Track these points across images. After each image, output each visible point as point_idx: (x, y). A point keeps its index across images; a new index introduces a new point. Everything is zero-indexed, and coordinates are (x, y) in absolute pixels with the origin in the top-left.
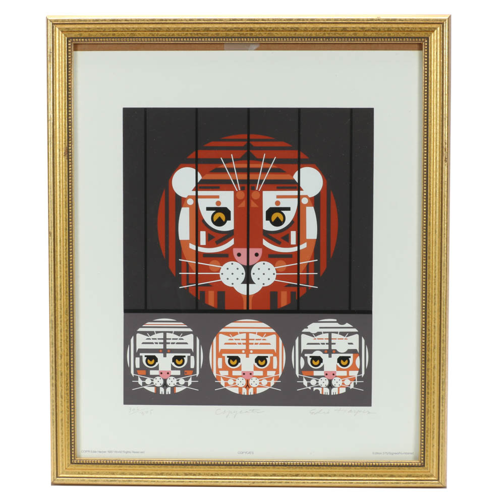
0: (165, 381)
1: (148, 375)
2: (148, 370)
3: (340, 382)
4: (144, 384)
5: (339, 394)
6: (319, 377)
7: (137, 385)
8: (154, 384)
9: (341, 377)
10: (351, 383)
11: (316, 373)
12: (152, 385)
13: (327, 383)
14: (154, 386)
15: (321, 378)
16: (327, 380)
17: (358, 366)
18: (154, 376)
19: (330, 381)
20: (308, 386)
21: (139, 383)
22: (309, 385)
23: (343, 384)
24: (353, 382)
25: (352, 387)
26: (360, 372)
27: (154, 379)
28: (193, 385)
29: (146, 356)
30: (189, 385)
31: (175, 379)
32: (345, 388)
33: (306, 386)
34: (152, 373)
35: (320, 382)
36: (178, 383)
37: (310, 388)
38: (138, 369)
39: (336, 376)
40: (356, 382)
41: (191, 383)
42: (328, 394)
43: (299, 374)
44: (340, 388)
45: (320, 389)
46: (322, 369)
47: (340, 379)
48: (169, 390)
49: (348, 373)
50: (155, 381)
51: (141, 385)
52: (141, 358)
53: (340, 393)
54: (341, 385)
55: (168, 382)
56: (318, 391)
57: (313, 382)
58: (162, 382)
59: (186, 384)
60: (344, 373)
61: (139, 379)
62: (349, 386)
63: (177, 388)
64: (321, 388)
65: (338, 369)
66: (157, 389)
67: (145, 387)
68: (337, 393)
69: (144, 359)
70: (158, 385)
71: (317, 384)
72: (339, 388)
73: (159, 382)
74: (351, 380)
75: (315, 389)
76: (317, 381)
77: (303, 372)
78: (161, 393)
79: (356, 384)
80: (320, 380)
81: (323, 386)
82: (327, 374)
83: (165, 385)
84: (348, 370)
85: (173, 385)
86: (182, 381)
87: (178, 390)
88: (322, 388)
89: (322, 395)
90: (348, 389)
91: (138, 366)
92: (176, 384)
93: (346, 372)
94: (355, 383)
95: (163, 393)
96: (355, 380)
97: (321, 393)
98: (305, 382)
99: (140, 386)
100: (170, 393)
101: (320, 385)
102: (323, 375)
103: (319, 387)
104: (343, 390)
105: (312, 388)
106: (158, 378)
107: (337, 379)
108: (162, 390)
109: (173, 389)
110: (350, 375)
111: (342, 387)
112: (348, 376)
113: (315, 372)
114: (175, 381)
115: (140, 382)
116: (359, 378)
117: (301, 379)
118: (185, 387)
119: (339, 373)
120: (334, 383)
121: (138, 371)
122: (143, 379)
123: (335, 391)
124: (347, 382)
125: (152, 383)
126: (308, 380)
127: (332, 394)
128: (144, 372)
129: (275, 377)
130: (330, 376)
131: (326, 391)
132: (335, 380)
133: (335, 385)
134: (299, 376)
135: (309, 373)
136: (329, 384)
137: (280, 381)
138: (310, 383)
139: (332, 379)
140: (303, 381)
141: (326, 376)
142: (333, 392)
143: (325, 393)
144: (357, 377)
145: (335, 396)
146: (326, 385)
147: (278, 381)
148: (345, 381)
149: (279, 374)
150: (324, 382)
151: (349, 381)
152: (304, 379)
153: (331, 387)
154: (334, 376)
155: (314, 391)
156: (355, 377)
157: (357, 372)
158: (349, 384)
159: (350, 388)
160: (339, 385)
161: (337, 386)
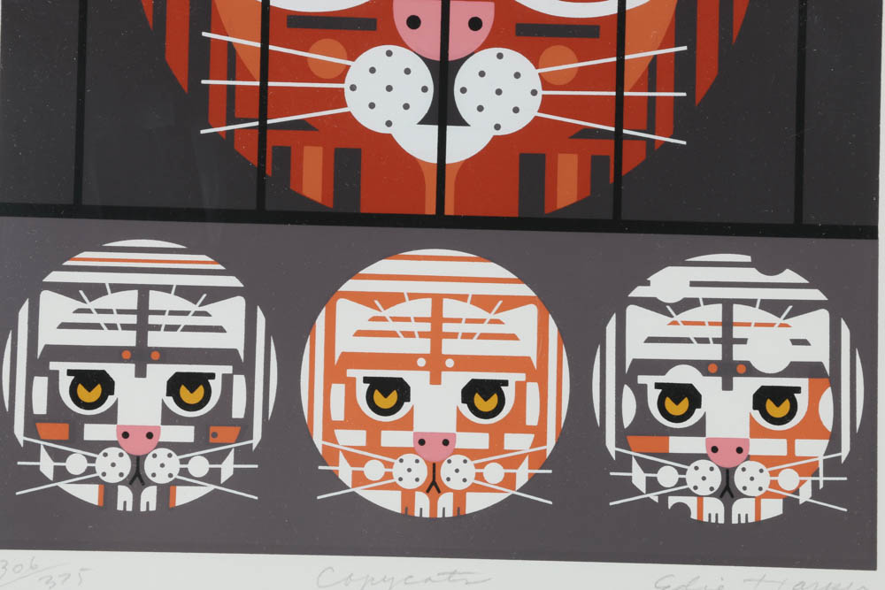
0: (138, 462)
1: (76, 440)
2: (77, 424)
3: (764, 480)
4: (61, 474)
5: (758, 523)
6: (688, 459)
7: (36, 476)
8: (99, 474)
9: (768, 461)
10: (802, 483)
11: (677, 445)
12: (90, 477)
13: (716, 480)
14: (96, 481)
15: (696, 463)
16: (717, 471)
17: (827, 421)
18: (98, 446)
19: (728, 474)
20: (648, 491)
21: (42, 470)
22: (653, 485)
23: (774, 484)
24: (809, 479)
25: (805, 495)
26: (834, 445)
27: (99, 457)
28: (238, 479)
29: (70, 372)
30: (224, 479)
31: (176, 458)
32: (780, 502)
33: (644, 490)
34: (92, 432)
35: (692, 477)
36: (184, 472)
37: (654, 497)
38: (40, 418)
39: (749, 458)
40: (821, 479)
41: (231, 473)
42: (721, 520)
43: (617, 445)
44: (763, 501)
45: (691, 502)
46: (700, 429)
47: (762, 467)
48: (149, 497)
49: (791, 448)
50: (102, 464)
51: (51, 477)
52: (54, 378)
53: (764, 517)
54: (766, 488)
55: (150, 467)
56: (683, 508)
58: (125, 466)
59: (213, 476)
60: (777, 447)
61: (44, 454)
62: (796, 492)
63: (179, 489)
64: (695, 498)
65: (756, 431)
66: (109, 491)
67: (63, 485)
68: (752, 519)
69: (65, 383)
70: (112, 478)
71: (682, 482)
72: (758, 500)
73: (114, 466)
74: (801, 471)
75: (672, 501)
76: (682, 471)
77: (631, 440)
78: (120, 507)
79: (821, 486)
80: (690, 469)
81: (703, 490)
82: (715, 449)
83: (137, 479)
84: (791, 437)
85: (166, 480)
86: (199, 465)
87: (184, 496)
88: (700, 498)
89: (699, 522)
90: (790, 503)
91: (40, 407)
92: (176, 476)
93: (783, 442)
94: (815, 484)
95: (129, 508)
96: (816, 474)
97: (694, 516)
98: (638, 477)
99: (46, 481)
100: (153, 508)
101: (690, 485)
102: (703, 450)
103: (688, 493)
104: (773, 509)
105: (664, 498)
106: (113, 452)
107: (753, 467)
108: (125, 496)
109: (165, 492)
110: (798, 453)
111: (768, 495)
112: (791, 456)
113: (672, 440)
114: (174, 465)
115: (47, 465)
116: (832, 466)
118: (211, 487)
119: (759, 447)
120: (740, 480)
121: (41, 427)
122: (59, 456)
123: (743, 510)
124: (789, 479)
125: (91, 470)
126: (649, 467)
127: (735, 521)
128: (62, 430)
129: (530, 454)
130: (728, 458)
131: (714, 509)
132: (744, 469)
133: (745, 488)
134: (617, 452)
135: (652, 442)
136: (725, 485)
137: (550, 471)
138: (656, 478)
139: (735, 468)
140: (631, 471)
141: (711, 454)
142: (739, 515)
143: (710, 515)
144: (824, 460)
145: (746, 528)
146: (712, 489)
147: (541, 468)
148: (781, 474)
149: (545, 444)
150: (704, 478)
151: (794, 474)
152: (635, 464)
153: (732, 496)
154: (743, 456)
155: (669, 507)
156: (817, 462)
157: (824, 443)
158: (793, 488)
159: (798, 500)
160: (760, 489)
161: (752, 490)
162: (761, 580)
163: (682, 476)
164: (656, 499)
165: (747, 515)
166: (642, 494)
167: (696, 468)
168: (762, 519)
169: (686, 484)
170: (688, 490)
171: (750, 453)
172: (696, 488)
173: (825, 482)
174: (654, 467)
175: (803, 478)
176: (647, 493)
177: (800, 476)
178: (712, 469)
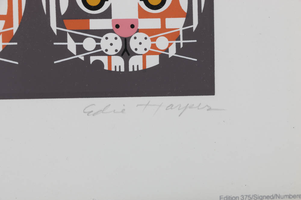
3: (148, 44)
5: (145, 70)
6: (101, 33)
9: (149, 32)
10: (170, 45)
11: (95, 24)
13: (119, 45)
15: (107, 35)
16: (119, 39)
17: (185, 7)
19: (126, 41)
20: (78, 53)
22: (80, 50)
23: (154, 46)
24: (175, 42)
25: (172, 52)
26: (189, 21)
32: (157, 57)
33: (75, 53)
35: (104, 44)
37: (81, 57)
39: (138, 31)
40: (181, 42)
42: (123, 70)
43: (57, 26)
44: (148, 57)
45: (104, 59)
46: (107, 14)
47: (147, 36)
49: (163, 23)
53: (148, 66)
54: (149, 49)
56: (99, 63)
57: (89, 44)
60: (155, 23)
62: (167, 50)
64: (107, 57)
65: (142, 14)
68: (141, 68)
71: (98, 47)
72: (144, 56)
74: (170, 37)
75: (93, 59)
76: (98, 41)
77: (66, 22)
79: (182, 46)
80: (103, 39)
81: (112, 51)
82: (117, 26)
84: (163, 17)
88: (109, 56)
89: (110, 71)
90: (163, 57)
93: (159, 20)
94: (178, 45)
96: (178, 39)
97: (106, 68)
98: (71, 45)
101: (103, 49)
102: (110, 27)
103: (102, 54)
104: (153, 61)
105: (87, 58)
107: (141, 36)
110: (168, 26)
111: (150, 53)
112: (163, 29)
113: (91, 21)
116: (187, 34)
117: (62, 37)
119: (144, 24)
120: (133, 44)
123: (135, 63)
124: (162, 43)
126: (78, 39)
127: (131, 70)
129: (3, 33)
130: (125, 31)
131: (118, 63)
132: (135, 38)
133: (136, 49)
134: (57, 30)
135: (79, 23)
136: (124, 48)
137: (16, 44)
138: (82, 45)
139: (130, 37)
140: (66, 42)
141: (115, 29)
142: (133, 66)
143: (116, 67)
144: (183, 30)
145: (137, 73)
146: (116, 51)
147: (10, 42)
148: (158, 40)
149: (12, 26)
150: (111, 44)
151: (165, 39)
152: (69, 37)
153: (129, 55)
154: (135, 29)
155: (91, 63)
156: (179, 31)
157: (182, 20)
158: (165, 48)
159: (168, 55)
160: (146, 49)
161: (141, 51)
162: (147, 105)
163: (98, 44)
164: (83, 58)
165: (138, 66)
166: (74, 55)
167: (107, 38)
168: (147, 68)
169: (101, 48)
170: (102, 51)
171: (139, 28)
172: (107, 50)
173: (183, 43)
174: (81, 39)
175: (171, 42)
176: (77, 55)
177: (169, 40)
178: (116, 38)
